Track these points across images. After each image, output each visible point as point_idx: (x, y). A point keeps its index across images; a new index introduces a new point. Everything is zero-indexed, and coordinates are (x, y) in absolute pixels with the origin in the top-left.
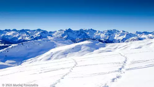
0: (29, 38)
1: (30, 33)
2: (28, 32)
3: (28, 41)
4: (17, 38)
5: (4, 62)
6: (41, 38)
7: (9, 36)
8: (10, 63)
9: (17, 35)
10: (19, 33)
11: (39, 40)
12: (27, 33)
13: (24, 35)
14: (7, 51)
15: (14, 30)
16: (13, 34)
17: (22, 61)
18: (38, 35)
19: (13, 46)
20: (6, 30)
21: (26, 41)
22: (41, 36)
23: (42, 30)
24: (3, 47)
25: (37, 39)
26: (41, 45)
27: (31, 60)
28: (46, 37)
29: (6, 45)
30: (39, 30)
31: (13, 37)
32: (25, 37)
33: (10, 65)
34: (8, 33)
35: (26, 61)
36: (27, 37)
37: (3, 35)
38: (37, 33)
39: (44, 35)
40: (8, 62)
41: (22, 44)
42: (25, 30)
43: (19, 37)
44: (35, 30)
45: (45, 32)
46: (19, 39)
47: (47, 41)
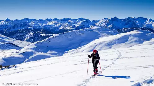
0: (71, 28)
1: (71, 22)
2: (69, 21)
3: (70, 30)
4: (58, 28)
5: (46, 52)
6: (83, 28)
7: (51, 26)
8: (52, 54)
9: (59, 25)
10: (60, 22)
11: (81, 30)
12: (69, 23)
13: (65, 25)
14: (48, 41)
15: (56, 19)
16: (54, 23)
17: (63, 52)
18: (80, 24)
19: (55, 36)
20: (47, 20)
21: (68, 30)
22: (83, 25)
23: (84, 19)
24: (44, 37)
25: (79, 29)
26: (83, 35)
27: (73, 51)
28: (89, 27)
29: (48, 35)
30: (81, 19)
31: (54, 27)
32: (67, 26)
33: (51, 55)
34: (49, 22)
35: (67, 52)
36: (68, 27)
37: (44, 24)
38: (78, 22)
39: (86, 24)
40: (49, 52)
41: (64, 34)
42: (67, 19)
43: (60, 26)
44: (77, 20)
45: (87, 21)
46: (61, 28)
47: (90, 31)
